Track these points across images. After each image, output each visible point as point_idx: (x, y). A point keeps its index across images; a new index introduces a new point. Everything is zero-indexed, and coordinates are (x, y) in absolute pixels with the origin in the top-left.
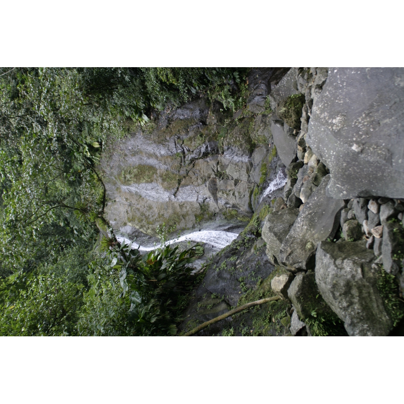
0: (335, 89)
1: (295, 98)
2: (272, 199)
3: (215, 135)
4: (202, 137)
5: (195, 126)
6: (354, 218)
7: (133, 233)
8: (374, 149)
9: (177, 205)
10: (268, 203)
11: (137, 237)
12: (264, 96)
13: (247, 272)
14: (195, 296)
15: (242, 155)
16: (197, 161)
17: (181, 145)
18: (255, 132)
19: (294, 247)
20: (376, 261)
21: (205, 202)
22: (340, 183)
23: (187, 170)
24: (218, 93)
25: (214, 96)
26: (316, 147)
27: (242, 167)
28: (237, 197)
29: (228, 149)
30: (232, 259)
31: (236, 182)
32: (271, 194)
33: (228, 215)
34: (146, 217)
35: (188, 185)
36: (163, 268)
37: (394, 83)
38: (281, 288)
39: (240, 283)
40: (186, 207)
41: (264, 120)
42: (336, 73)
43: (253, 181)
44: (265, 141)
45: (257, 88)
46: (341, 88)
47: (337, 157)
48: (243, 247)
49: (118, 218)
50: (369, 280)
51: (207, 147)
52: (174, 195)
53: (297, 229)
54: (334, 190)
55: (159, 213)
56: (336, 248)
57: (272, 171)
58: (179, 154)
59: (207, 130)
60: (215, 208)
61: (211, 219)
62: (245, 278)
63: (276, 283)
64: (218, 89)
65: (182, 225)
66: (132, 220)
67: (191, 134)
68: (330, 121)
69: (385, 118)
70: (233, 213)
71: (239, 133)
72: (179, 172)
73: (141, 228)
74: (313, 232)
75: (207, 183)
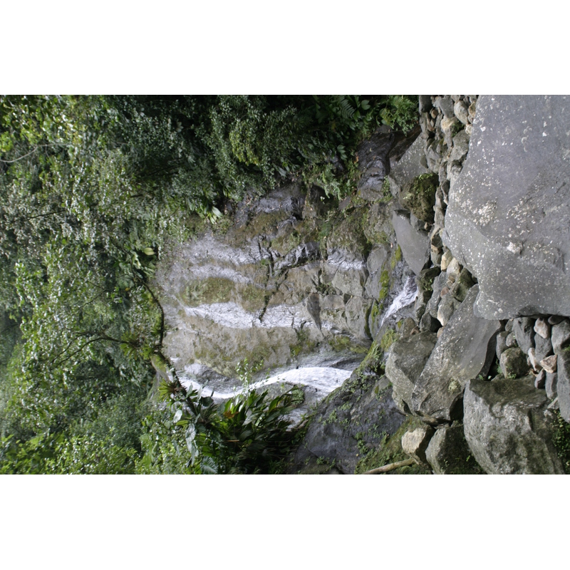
0: (479, 168)
1: (425, 179)
2: (397, 321)
3: (315, 234)
4: (296, 236)
5: (286, 222)
6: (515, 345)
7: (203, 374)
8: (538, 248)
9: (264, 333)
10: (392, 326)
11: (209, 379)
12: (381, 178)
13: (367, 426)
14: (293, 461)
15: (353, 260)
16: (290, 271)
17: (268, 248)
18: (370, 227)
19: (432, 388)
20: (549, 407)
21: (304, 328)
22: (492, 297)
23: (276, 283)
24: (316, 175)
25: (311, 180)
26: (457, 249)
27: (354, 276)
28: (348, 319)
29: (333, 252)
30: (345, 407)
31: (347, 298)
32: (397, 313)
33: (336, 344)
34: (220, 350)
35: (278, 305)
36: (247, 422)
37: (561, 157)
38: (415, 448)
39: (357, 441)
40: (277, 335)
41: (382, 211)
42: (481, 145)
43: (370, 296)
44: (384, 239)
45: (370, 167)
46: (487, 166)
47: (487, 262)
48: (360, 390)
49: (181, 354)
50: (540, 433)
51: (304, 251)
52: (260, 319)
53: (436, 363)
54: (485, 307)
55: (239, 345)
56: (492, 389)
57: (397, 282)
58: (265, 261)
59: (303, 226)
60: (318, 336)
61: (313, 351)
62: (363, 433)
63: (409, 441)
64: (316, 169)
65: (272, 360)
66: (201, 355)
67: (281, 233)
68: (474, 212)
69: (550, 205)
70: (344, 341)
71: (347, 230)
72: (266, 286)
73: (214, 366)
74: (459, 366)
75: (306, 301)
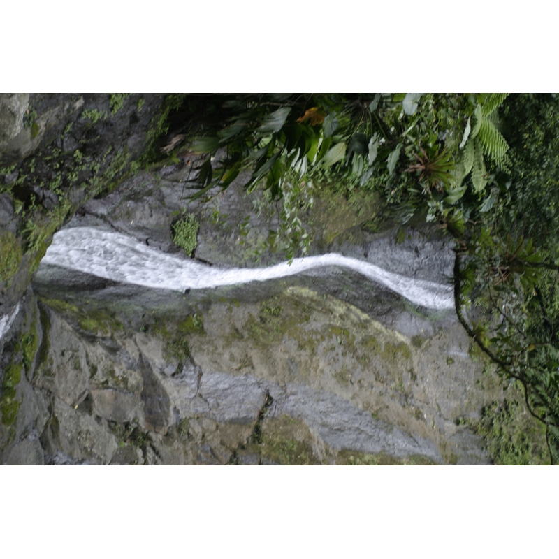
7: (390, 310)
9: (261, 370)
11: (377, 300)
21: (176, 364)
27: (71, 442)
31: (86, 405)
33: (107, 322)
34: (354, 352)
35: (232, 422)
40: (232, 358)
52: (270, 399)
55: (313, 353)
60: (145, 343)
61: (157, 319)
65: (242, 314)
66: (394, 349)
70: (91, 324)
73: (366, 321)
75: (172, 420)
